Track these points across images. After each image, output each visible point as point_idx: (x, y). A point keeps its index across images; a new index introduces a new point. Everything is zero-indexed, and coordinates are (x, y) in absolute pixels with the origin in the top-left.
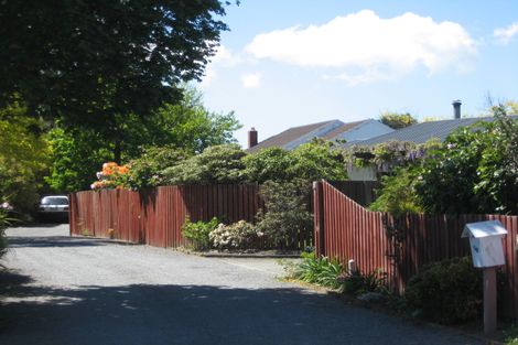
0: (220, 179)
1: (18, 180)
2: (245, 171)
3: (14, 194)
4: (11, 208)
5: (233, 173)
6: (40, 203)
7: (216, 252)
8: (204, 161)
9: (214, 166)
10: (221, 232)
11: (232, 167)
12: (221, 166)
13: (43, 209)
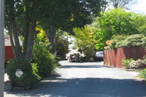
0: (134, 45)
1: (88, 46)
2: (142, 43)
3: (86, 51)
4: (85, 56)
5: (138, 44)
6: (95, 54)
7: (131, 69)
8: (129, 40)
9: (132, 41)
10: (133, 63)
11: (138, 42)
12: (134, 41)
13: (96, 56)
